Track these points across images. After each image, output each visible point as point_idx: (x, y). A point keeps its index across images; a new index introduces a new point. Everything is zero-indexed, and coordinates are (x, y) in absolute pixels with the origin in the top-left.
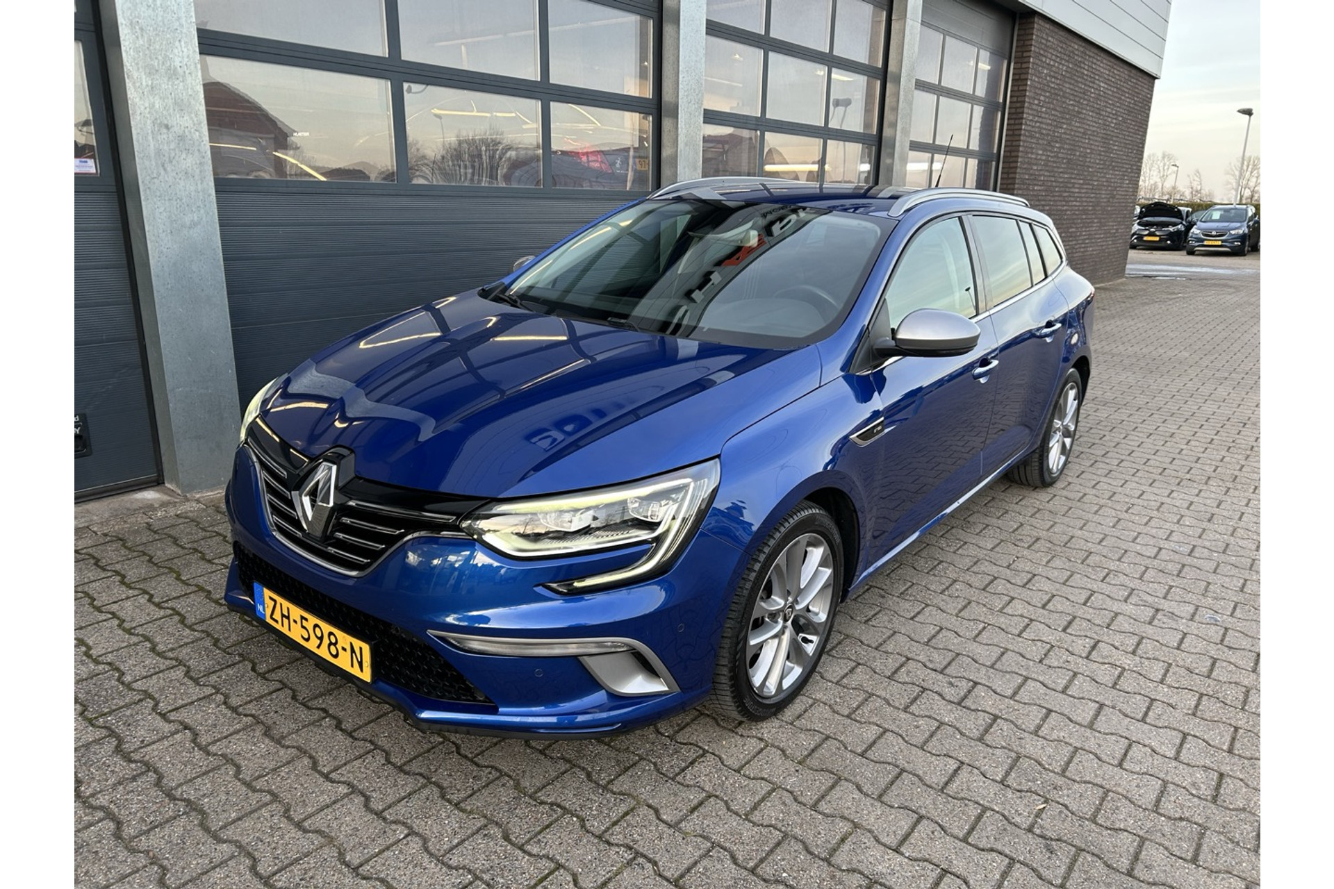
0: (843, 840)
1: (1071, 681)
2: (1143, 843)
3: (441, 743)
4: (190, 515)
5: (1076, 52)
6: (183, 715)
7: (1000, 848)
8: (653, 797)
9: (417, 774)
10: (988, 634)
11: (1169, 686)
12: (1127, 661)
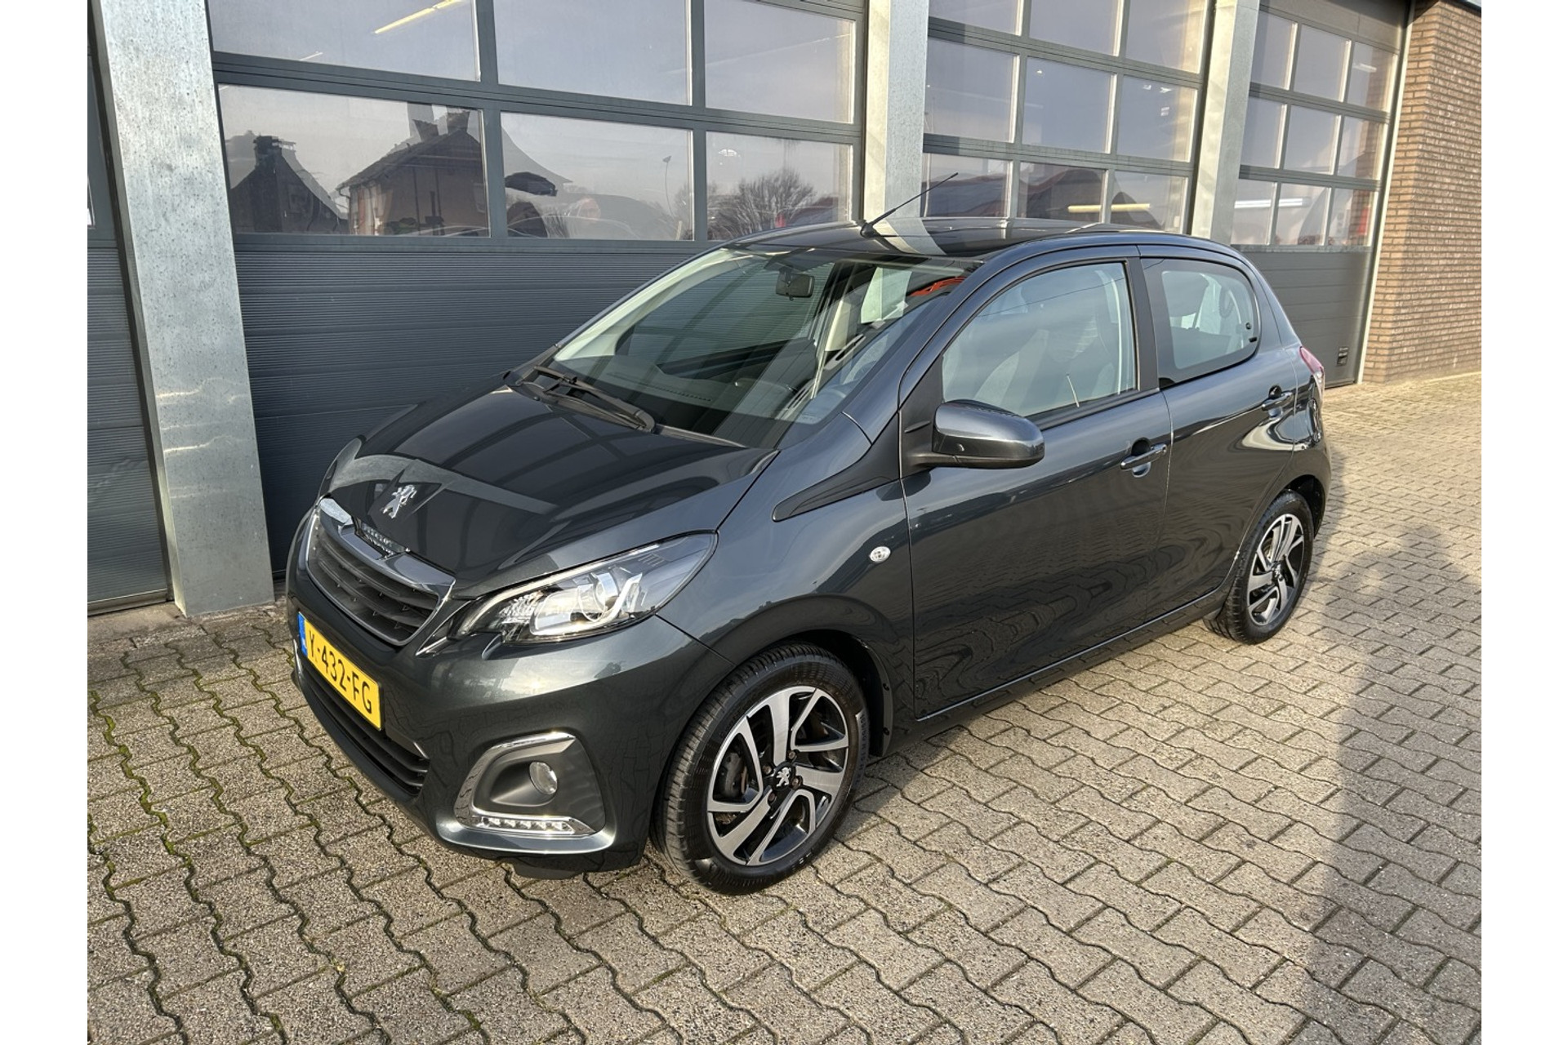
4: (182, 644)
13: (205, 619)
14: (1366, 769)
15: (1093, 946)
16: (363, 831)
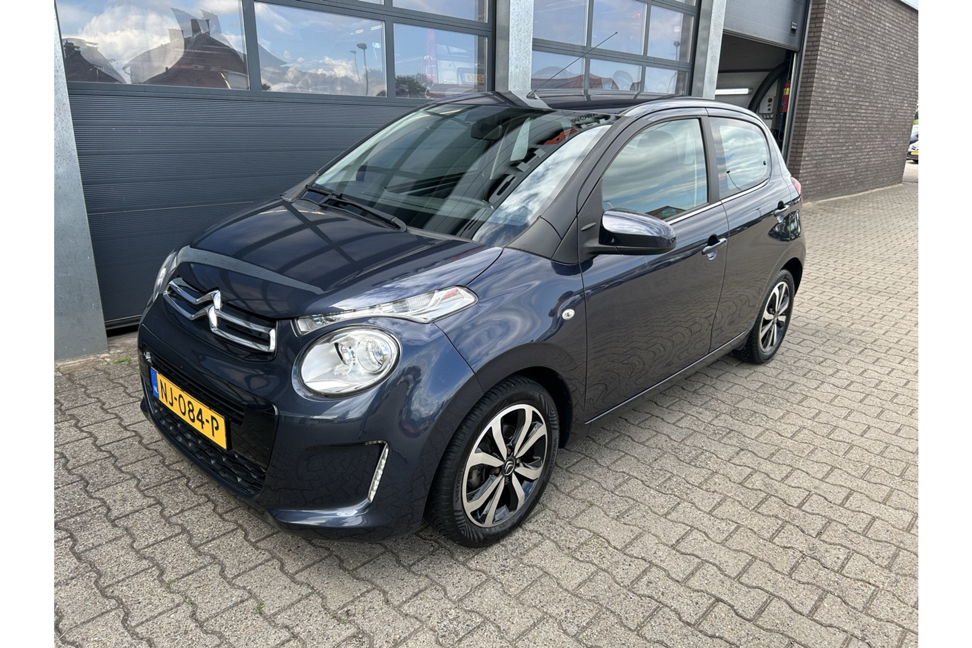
15: (689, 555)
16: (195, 506)
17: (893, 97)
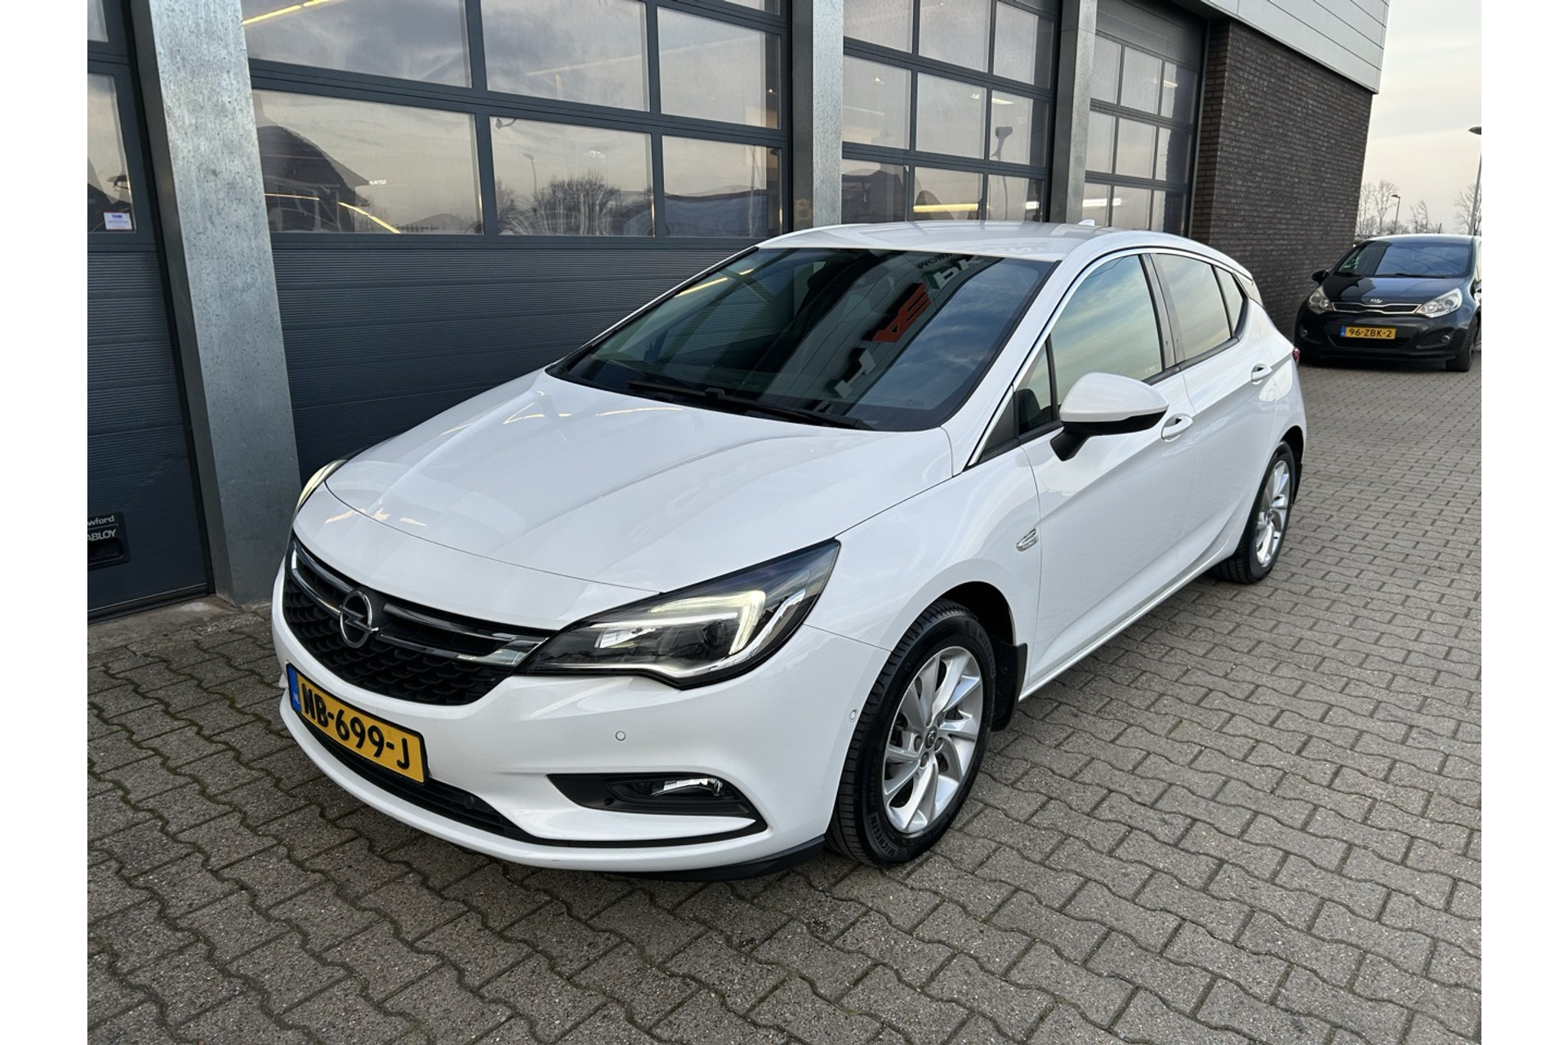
0: (1042, 1018)
1: (1311, 816)
2: (1413, 1016)
3: (547, 903)
4: (245, 629)
5: (1279, 65)
6: (238, 872)
7: (1236, 1025)
8: (807, 966)
9: (520, 941)
10: (1205, 759)
11: (1433, 821)
12: (1379, 791)
13: (254, 607)
14: (1294, 647)
17: (1324, 204)
